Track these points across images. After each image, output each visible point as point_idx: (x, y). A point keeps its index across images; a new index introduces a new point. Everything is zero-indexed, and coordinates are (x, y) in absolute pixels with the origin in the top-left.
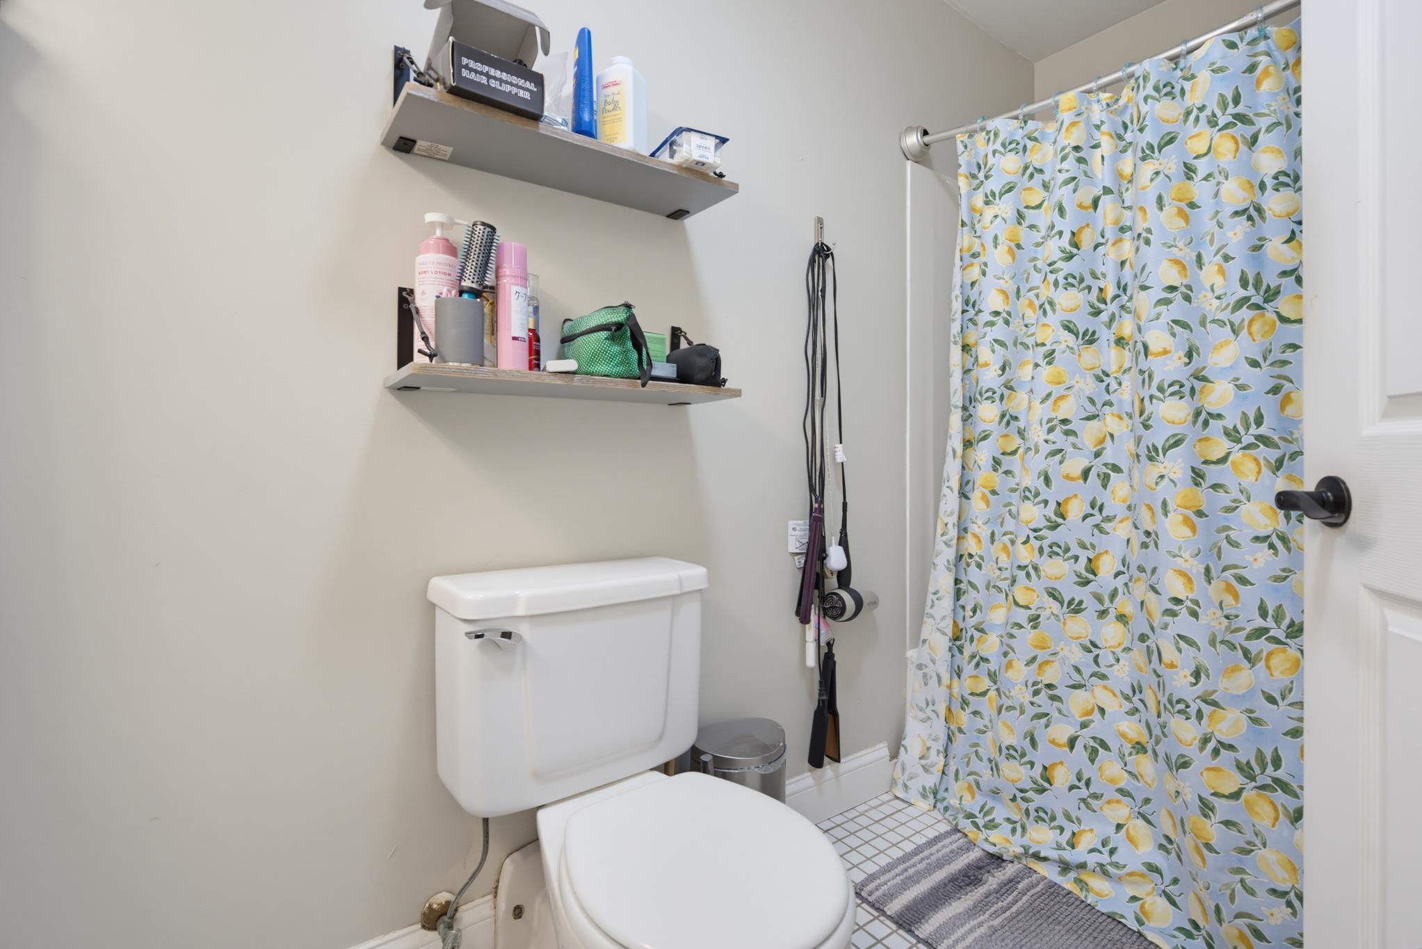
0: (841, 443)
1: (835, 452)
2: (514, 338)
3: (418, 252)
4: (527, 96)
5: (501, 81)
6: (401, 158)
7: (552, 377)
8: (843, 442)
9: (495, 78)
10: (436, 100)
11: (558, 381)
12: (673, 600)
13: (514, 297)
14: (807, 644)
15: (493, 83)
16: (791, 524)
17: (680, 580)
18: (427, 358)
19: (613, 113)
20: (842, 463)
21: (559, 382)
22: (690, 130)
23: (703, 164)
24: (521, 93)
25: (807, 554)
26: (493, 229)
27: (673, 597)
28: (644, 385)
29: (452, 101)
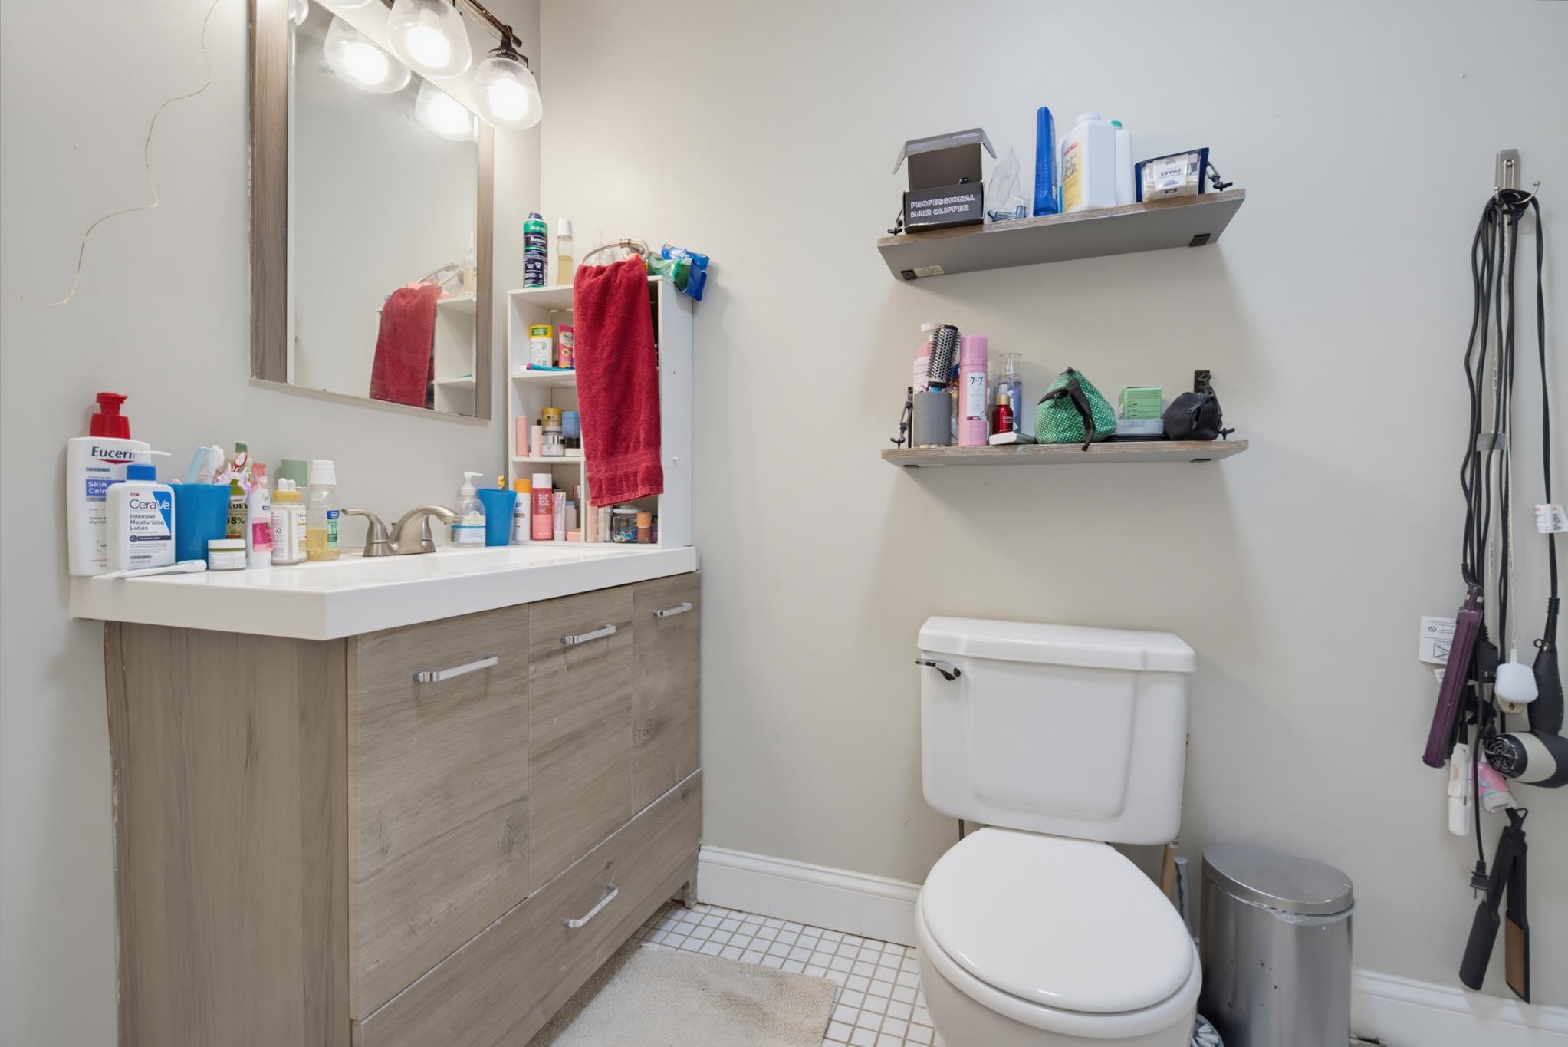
0: (1549, 502)
1: (1536, 516)
2: (971, 418)
3: (916, 358)
4: (966, 208)
5: (943, 206)
6: (911, 285)
7: (995, 450)
8: (1552, 501)
9: (938, 206)
10: (898, 243)
11: (1000, 452)
12: (1140, 676)
13: (969, 382)
14: (1451, 801)
15: (937, 212)
16: (1426, 621)
17: (1145, 656)
18: (897, 444)
19: (1072, 177)
20: (1551, 536)
21: (1002, 454)
22: (1151, 161)
23: (1176, 190)
24: (961, 208)
25: (1448, 667)
26: (956, 329)
27: (1137, 672)
28: (1085, 449)
29: (913, 239)
